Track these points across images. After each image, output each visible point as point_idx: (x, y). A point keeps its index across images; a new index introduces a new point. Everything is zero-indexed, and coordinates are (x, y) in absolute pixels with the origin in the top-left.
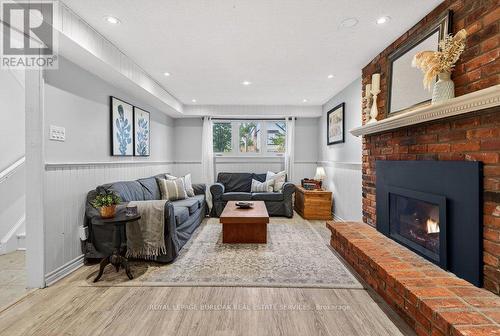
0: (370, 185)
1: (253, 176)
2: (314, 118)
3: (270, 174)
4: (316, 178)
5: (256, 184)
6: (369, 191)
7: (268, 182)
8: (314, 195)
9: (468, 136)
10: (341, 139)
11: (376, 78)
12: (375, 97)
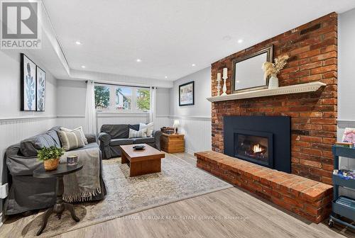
0: (218, 129)
1: (130, 126)
2: (166, 89)
3: (142, 125)
4: (173, 127)
5: (132, 132)
6: (218, 133)
7: (142, 130)
8: (174, 137)
9: (283, 104)
10: (192, 102)
11: (225, 70)
12: (225, 81)
